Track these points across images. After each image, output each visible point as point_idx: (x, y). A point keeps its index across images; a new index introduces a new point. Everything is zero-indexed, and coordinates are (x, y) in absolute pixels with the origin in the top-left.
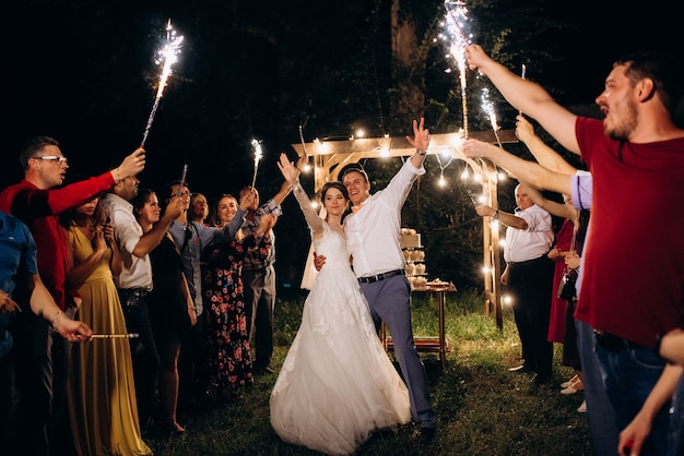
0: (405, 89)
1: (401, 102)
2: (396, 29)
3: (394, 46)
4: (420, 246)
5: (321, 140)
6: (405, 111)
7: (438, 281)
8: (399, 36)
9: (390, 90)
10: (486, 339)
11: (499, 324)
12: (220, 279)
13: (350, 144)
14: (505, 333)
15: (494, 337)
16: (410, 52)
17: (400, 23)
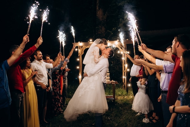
0: (100, 27)
1: (99, 31)
2: (98, 10)
3: (97, 15)
4: (108, 72)
5: (80, 42)
6: (100, 33)
7: (113, 81)
8: (99, 12)
9: (97, 27)
10: (124, 96)
11: (127, 91)
12: (56, 82)
13: (88, 43)
14: (129, 94)
15: (126, 95)
16: (102, 17)
17: (99, 9)
